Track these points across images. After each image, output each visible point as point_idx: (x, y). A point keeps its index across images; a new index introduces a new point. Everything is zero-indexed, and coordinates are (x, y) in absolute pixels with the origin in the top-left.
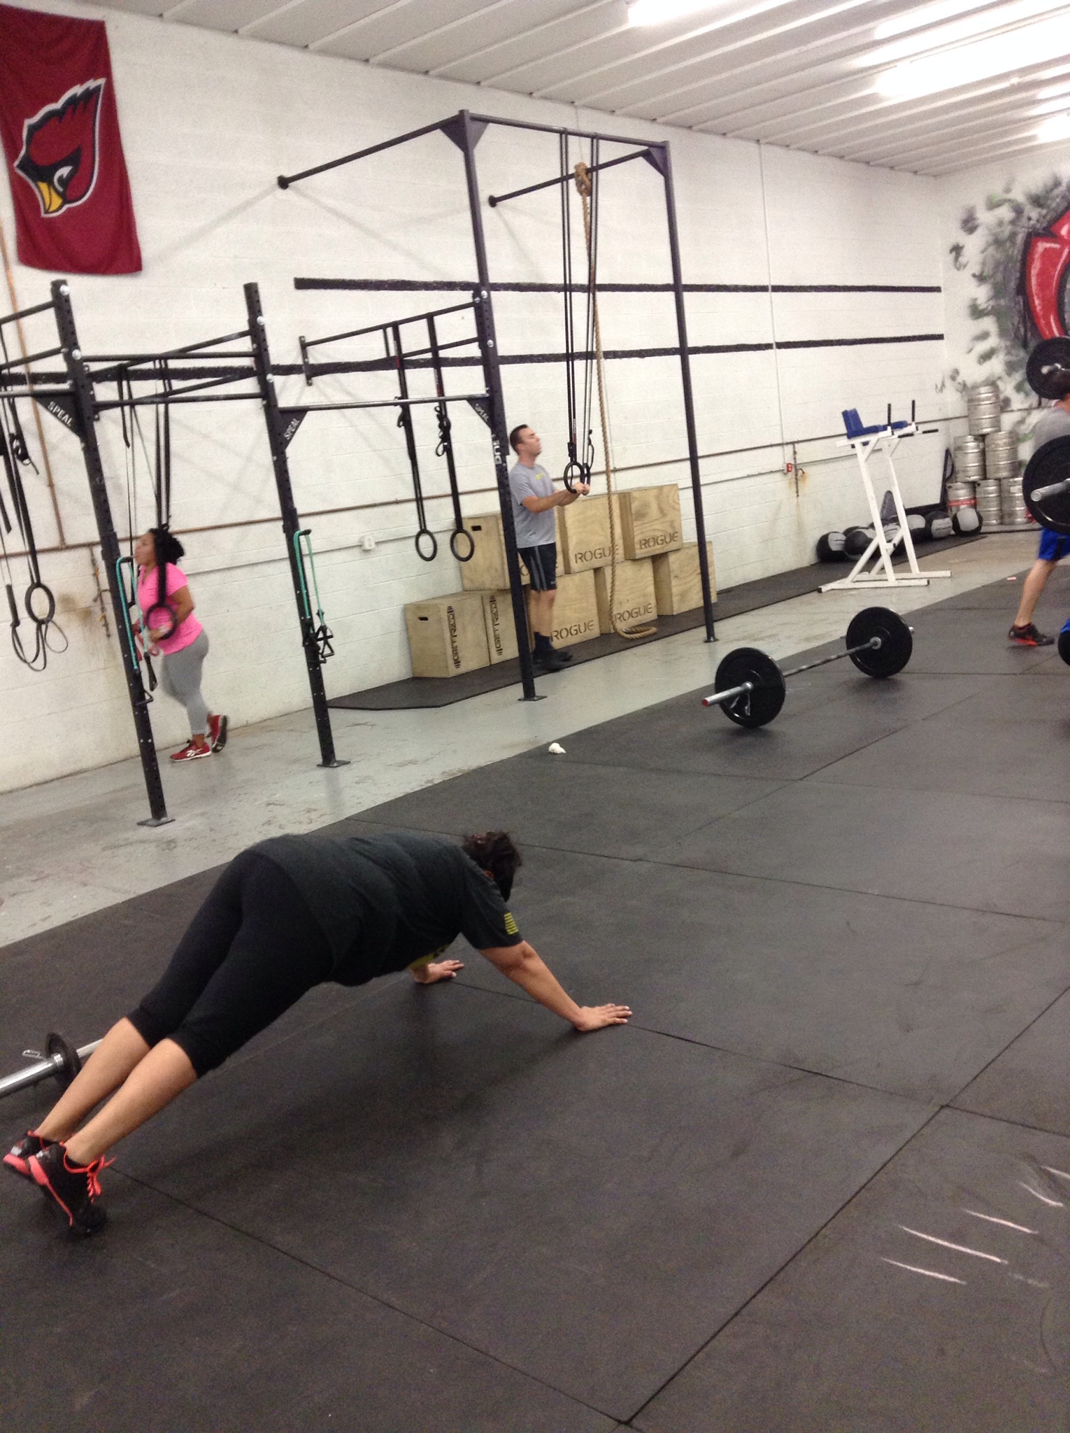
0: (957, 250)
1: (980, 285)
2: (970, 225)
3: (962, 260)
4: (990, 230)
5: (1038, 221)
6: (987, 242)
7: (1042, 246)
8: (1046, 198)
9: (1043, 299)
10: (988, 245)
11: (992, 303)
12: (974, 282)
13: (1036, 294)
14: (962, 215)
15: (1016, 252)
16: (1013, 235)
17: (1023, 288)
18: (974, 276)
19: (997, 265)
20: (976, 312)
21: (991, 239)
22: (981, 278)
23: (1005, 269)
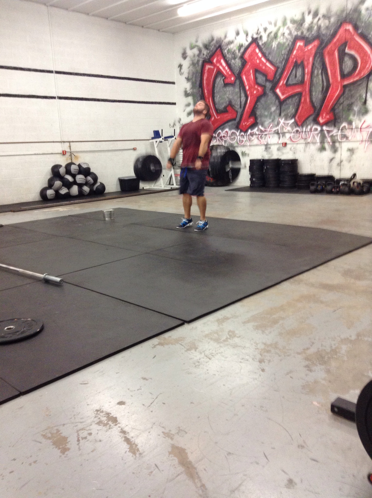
0: (180, 66)
1: (188, 82)
2: (184, 56)
3: (182, 71)
4: (191, 59)
5: (206, 56)
6: (190, 64)
7: (208, 67)
8: (209, 46)
9: (208, 90)
10: (191, 65)
11: (191, 90)
12: (185, 81)
13: (206, 88)
14: (181, 51)
15: (199, 69)
16: (198, 61)
17: (201, 85)
18: (186, 78)
19: (193, 73)
20: (187, 95)
21: (191, 62)
22: (188, 79)
23: (196, 76)
